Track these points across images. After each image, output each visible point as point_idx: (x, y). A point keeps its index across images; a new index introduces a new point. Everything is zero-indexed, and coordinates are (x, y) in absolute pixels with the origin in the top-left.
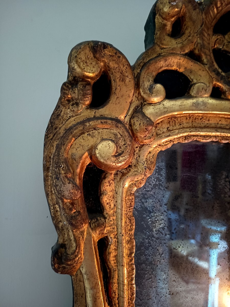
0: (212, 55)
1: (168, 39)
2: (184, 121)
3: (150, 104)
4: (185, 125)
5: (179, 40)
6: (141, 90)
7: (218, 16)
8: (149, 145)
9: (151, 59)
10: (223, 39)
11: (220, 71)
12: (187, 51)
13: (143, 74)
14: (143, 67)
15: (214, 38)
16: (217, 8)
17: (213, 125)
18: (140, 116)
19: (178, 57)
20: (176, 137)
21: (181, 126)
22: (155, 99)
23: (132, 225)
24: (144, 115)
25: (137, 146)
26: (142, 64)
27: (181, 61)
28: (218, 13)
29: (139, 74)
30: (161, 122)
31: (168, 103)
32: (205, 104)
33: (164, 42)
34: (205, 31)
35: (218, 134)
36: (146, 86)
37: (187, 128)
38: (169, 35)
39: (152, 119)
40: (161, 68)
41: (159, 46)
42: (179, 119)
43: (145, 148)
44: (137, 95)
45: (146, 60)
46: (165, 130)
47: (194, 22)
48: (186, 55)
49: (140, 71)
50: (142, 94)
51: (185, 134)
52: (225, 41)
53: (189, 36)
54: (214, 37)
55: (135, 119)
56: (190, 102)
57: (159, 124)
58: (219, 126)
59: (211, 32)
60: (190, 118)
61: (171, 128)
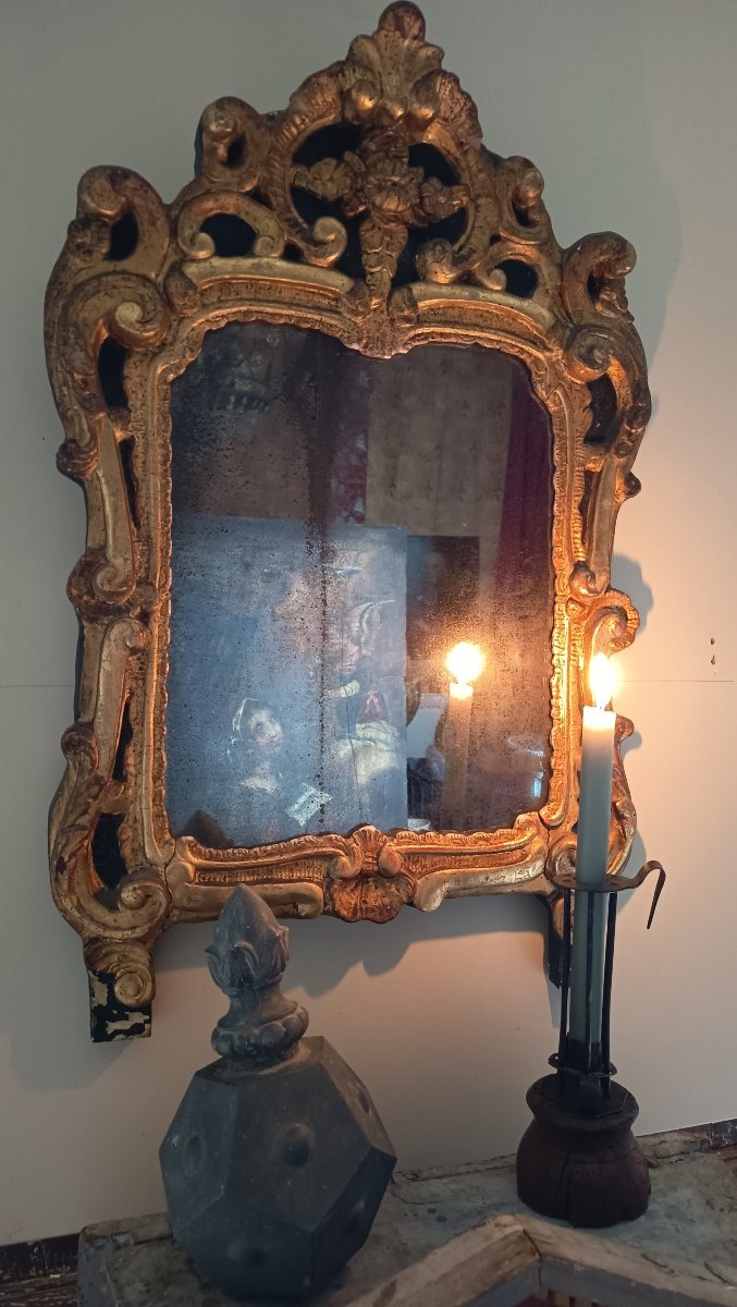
0: (288, 196)
1: (220, 168)
2: (244, 290)
3: (194, 260)
4: (245, 296)
5: (237, 172)
6: (179, 240)
7: (302, 139)
8: (192, 319)
9: (196, 197)
10: (307, 173)
11: (301, 220)
12: (248, 189)
13: (182, 216)
14: (183, 206)
15: (292, 171)
16: (297, 126)
17: (287, 300)
18: (177, 275)
19: (235, 197)
20: (229, 310)
21: (239, 297)
22: (202, 254)
23: (168, 425)
24: (183, 275)
25: (174, 317)
26: (182, 203)
27: (240, 202)
28: (299, 133)
29: (177, 217)
30: (210, 288)
31: (217, 262)
32: (270, 267)
33: (215, 173)
34: (274, 159)
35: (292, 312)
36: (186, 234)
37: (247, 300)
38: (222, 163)
39: (194, 281)
40: (211, 210)
41: (207, 178)
42: (235, 286)
43: (186, 322)
44: (174, 246)
45: (188, 198)
46: (215, 300)
47: (257, 146)
48: (247, 194)
49: (180, 212)
50: (181, 244)
51: (243, 308)
52: (310, 177)
53: (251, 167)
54: (292, 169)
55: (171, 279)
56: (248, 262)
57: (206, 290)
58: (296, 301)
59: (288, 161)
60: (252, 286)
61: (223, 298)
